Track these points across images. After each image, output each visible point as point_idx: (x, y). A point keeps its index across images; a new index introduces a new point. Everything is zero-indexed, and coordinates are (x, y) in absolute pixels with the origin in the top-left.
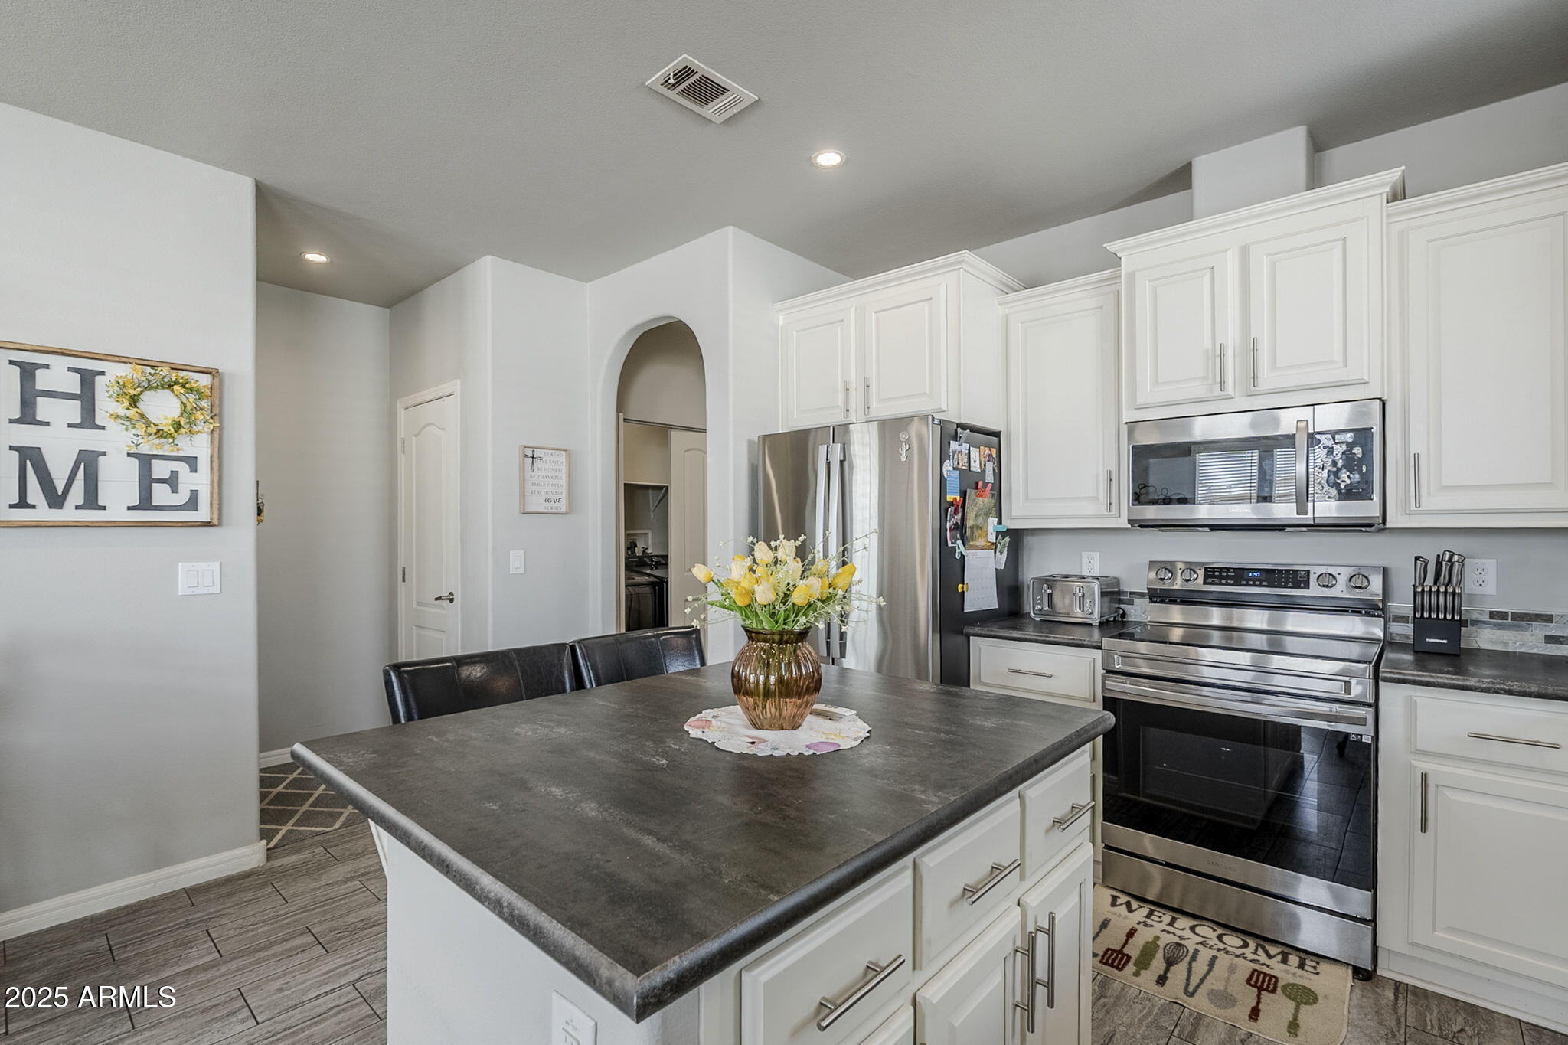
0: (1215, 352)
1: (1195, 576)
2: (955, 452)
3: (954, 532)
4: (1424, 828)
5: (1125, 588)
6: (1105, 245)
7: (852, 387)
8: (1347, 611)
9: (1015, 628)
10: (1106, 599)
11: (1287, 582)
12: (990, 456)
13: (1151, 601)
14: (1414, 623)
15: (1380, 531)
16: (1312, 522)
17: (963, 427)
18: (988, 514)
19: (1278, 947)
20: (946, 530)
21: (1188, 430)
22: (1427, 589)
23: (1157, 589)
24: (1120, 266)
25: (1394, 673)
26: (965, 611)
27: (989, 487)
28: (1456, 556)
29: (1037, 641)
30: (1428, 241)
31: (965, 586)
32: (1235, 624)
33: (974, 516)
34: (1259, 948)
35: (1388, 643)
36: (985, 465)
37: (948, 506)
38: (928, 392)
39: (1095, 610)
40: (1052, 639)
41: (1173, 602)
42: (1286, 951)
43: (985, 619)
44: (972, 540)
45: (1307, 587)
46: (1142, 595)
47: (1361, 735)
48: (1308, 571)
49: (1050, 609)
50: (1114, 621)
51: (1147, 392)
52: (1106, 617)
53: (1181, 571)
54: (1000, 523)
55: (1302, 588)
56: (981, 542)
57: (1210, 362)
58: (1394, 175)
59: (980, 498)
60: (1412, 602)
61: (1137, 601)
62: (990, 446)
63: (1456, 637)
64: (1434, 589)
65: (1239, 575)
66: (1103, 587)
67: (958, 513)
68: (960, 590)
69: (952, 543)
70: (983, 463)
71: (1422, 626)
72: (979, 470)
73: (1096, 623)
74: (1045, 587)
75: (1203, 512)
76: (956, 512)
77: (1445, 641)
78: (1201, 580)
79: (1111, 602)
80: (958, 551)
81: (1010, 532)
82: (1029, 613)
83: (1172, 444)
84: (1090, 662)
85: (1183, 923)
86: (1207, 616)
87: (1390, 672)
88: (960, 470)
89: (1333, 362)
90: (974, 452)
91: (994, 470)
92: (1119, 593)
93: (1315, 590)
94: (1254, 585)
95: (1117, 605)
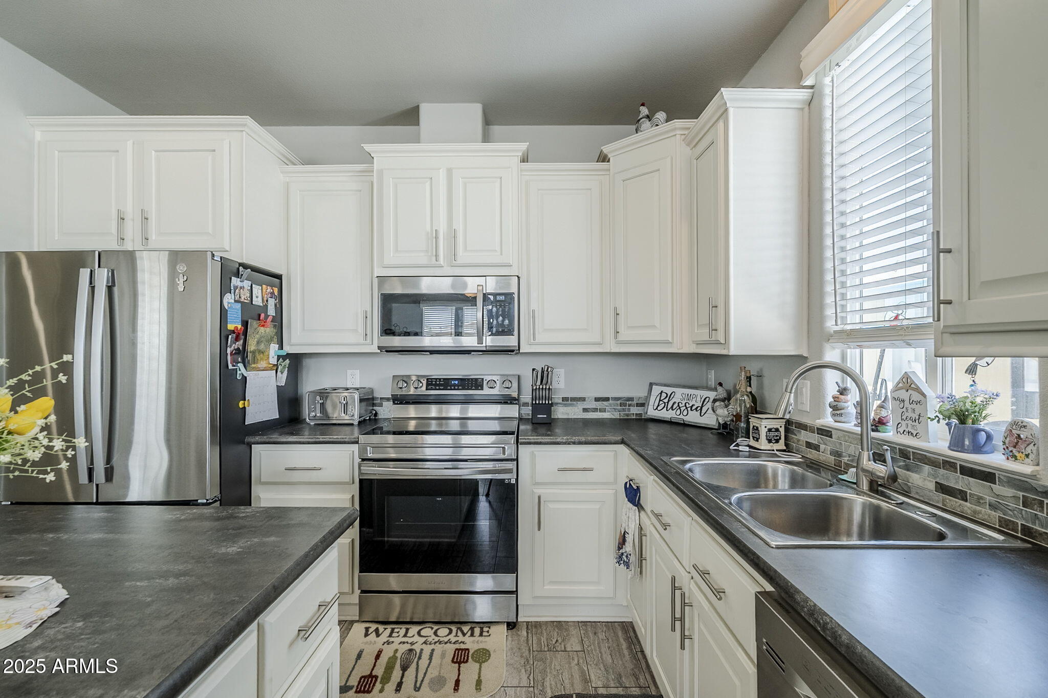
0: (432, 234)
1: (421, 385)
2: (237, 287)
3: (236, 356)
4: (539, 529)
5: (377, 395)
6: (362, 145)
7: (128, 217)
8: (501, 402)
9: (292, 434)
10: (364, 404)
11: (472, 387)
12: (272, 293)
13: (394, 403)
14: (532, 406)
15: (517, 354)
16: (485, 349)
17: (245, 266)
18: (270, 341)
19: (468, 625)
20: (227, 354)
21: (417, 285)
22: (538, 387)
23: (398, 395)
24: (373, 164)
25: (525, 439)
26: (246, 424)
27: (270, 319)
28: (550, 368)
29: (309, 443)
30: (539, 190)
31: (246, 402)
32: (444, 415)
33: (255, 343)
34: (459, 631)
35: (521, 419)
36: (267, 301)
37: (228, 334)
38: (210, 232)
39: (355, 413)
40: (321, 440)
41: (408, 403)
42: (473, 626)
43: (265, 429)
44: (254, 364)
45: (482, 389)
46: (388, 399)
47: (510, 479)
48: (483, 379)
49: (321, 415)
50: (370, 419)
51: (391, 257)
52: (363, 418)
53: (413, 382)
54: (281, 347)
55: (480, 390)
56: (263, 364)
57: (430, 241)
58: (523, 146)
59: (262, 328)
60: (531, 394)
61: (385, 403)
62: (272, 286)
63: (549, 413)
64: (541, 387)
65: (446, 383)
66: (361, 396)
67: (240, 340)
68: (241, 405)
69: (233, 366)
70: (265, 299)
71: (536, 408)
72: (261, 305)
73: (356, 423)
74: (318, 398)
75: (427, 342)
76: (237, 339)
77: (545, 416)
78: (424, 388)
79: (367, 406)
80: (239, 372)
81: (289, 356)
82: (305, 419)
83: (406, 294)
84: (350, 454)
85: (414, 630)
86: (429, 411)
87: (524, 439)
88: (242, 303)
89: (496, 251)
90: (257, 290)
91: (276, 305)
92: (373, 399)
93: (486, 391)
94: (455, 389)
95: (371, 408)
